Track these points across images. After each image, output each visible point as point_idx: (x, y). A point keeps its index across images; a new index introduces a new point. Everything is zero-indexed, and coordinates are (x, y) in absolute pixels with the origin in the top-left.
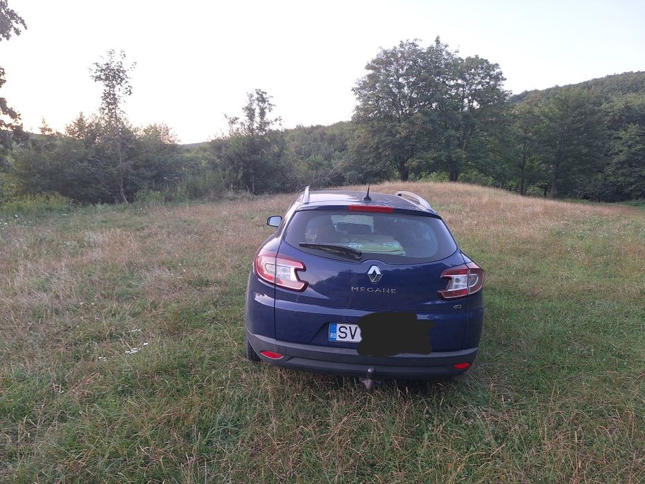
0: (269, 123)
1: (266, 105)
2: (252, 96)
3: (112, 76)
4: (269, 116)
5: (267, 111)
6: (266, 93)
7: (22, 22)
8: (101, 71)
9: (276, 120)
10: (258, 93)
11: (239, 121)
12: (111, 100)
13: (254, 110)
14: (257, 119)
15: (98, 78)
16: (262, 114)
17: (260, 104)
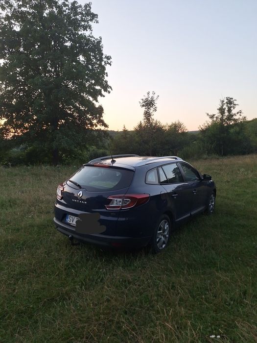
0: (233, 115)
1: (232, 105)
2: (223, 101)
3: (149, 104)
4: (234, 111)
5: (232, 109)
6: (232, 99)
7: (111, 88)
8: (144, 102)
9: (238, 113)
10: (227, 99)
11: (215, 116)
12: (148, 115)
13: (224, 109)
14: (227, 114)
15: (143, 106)
16: (229, 111)
17: (228, 105)
